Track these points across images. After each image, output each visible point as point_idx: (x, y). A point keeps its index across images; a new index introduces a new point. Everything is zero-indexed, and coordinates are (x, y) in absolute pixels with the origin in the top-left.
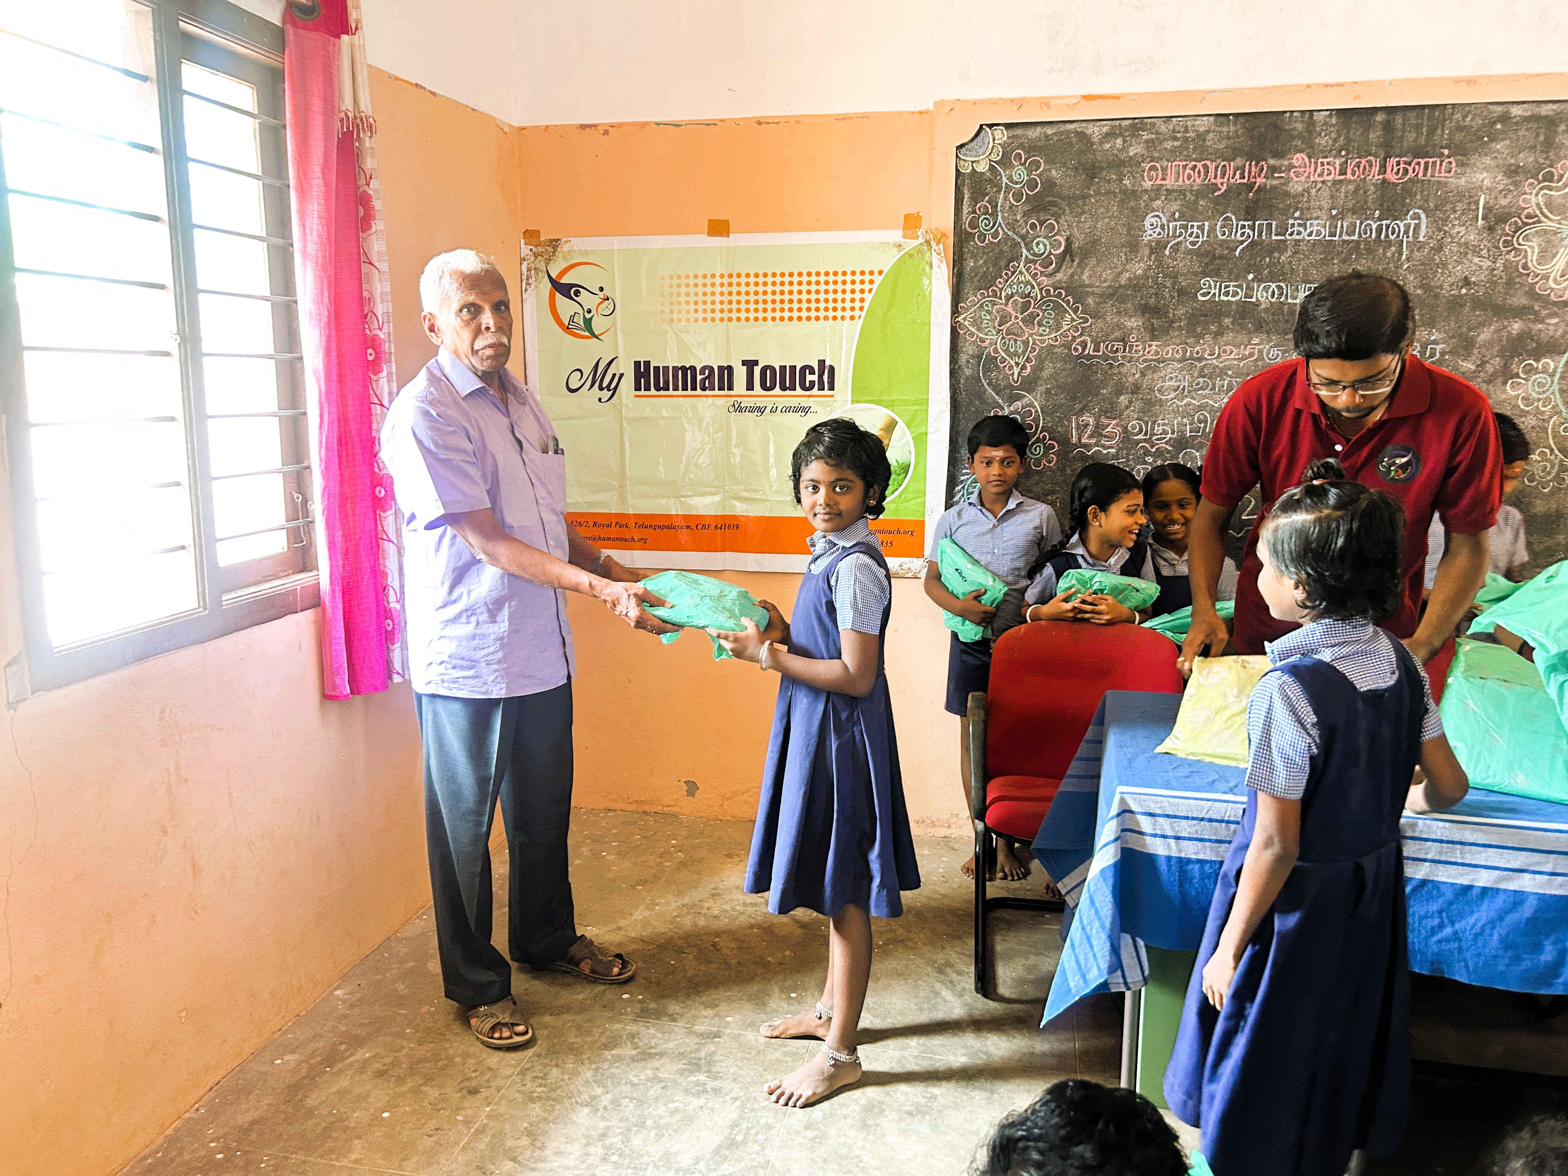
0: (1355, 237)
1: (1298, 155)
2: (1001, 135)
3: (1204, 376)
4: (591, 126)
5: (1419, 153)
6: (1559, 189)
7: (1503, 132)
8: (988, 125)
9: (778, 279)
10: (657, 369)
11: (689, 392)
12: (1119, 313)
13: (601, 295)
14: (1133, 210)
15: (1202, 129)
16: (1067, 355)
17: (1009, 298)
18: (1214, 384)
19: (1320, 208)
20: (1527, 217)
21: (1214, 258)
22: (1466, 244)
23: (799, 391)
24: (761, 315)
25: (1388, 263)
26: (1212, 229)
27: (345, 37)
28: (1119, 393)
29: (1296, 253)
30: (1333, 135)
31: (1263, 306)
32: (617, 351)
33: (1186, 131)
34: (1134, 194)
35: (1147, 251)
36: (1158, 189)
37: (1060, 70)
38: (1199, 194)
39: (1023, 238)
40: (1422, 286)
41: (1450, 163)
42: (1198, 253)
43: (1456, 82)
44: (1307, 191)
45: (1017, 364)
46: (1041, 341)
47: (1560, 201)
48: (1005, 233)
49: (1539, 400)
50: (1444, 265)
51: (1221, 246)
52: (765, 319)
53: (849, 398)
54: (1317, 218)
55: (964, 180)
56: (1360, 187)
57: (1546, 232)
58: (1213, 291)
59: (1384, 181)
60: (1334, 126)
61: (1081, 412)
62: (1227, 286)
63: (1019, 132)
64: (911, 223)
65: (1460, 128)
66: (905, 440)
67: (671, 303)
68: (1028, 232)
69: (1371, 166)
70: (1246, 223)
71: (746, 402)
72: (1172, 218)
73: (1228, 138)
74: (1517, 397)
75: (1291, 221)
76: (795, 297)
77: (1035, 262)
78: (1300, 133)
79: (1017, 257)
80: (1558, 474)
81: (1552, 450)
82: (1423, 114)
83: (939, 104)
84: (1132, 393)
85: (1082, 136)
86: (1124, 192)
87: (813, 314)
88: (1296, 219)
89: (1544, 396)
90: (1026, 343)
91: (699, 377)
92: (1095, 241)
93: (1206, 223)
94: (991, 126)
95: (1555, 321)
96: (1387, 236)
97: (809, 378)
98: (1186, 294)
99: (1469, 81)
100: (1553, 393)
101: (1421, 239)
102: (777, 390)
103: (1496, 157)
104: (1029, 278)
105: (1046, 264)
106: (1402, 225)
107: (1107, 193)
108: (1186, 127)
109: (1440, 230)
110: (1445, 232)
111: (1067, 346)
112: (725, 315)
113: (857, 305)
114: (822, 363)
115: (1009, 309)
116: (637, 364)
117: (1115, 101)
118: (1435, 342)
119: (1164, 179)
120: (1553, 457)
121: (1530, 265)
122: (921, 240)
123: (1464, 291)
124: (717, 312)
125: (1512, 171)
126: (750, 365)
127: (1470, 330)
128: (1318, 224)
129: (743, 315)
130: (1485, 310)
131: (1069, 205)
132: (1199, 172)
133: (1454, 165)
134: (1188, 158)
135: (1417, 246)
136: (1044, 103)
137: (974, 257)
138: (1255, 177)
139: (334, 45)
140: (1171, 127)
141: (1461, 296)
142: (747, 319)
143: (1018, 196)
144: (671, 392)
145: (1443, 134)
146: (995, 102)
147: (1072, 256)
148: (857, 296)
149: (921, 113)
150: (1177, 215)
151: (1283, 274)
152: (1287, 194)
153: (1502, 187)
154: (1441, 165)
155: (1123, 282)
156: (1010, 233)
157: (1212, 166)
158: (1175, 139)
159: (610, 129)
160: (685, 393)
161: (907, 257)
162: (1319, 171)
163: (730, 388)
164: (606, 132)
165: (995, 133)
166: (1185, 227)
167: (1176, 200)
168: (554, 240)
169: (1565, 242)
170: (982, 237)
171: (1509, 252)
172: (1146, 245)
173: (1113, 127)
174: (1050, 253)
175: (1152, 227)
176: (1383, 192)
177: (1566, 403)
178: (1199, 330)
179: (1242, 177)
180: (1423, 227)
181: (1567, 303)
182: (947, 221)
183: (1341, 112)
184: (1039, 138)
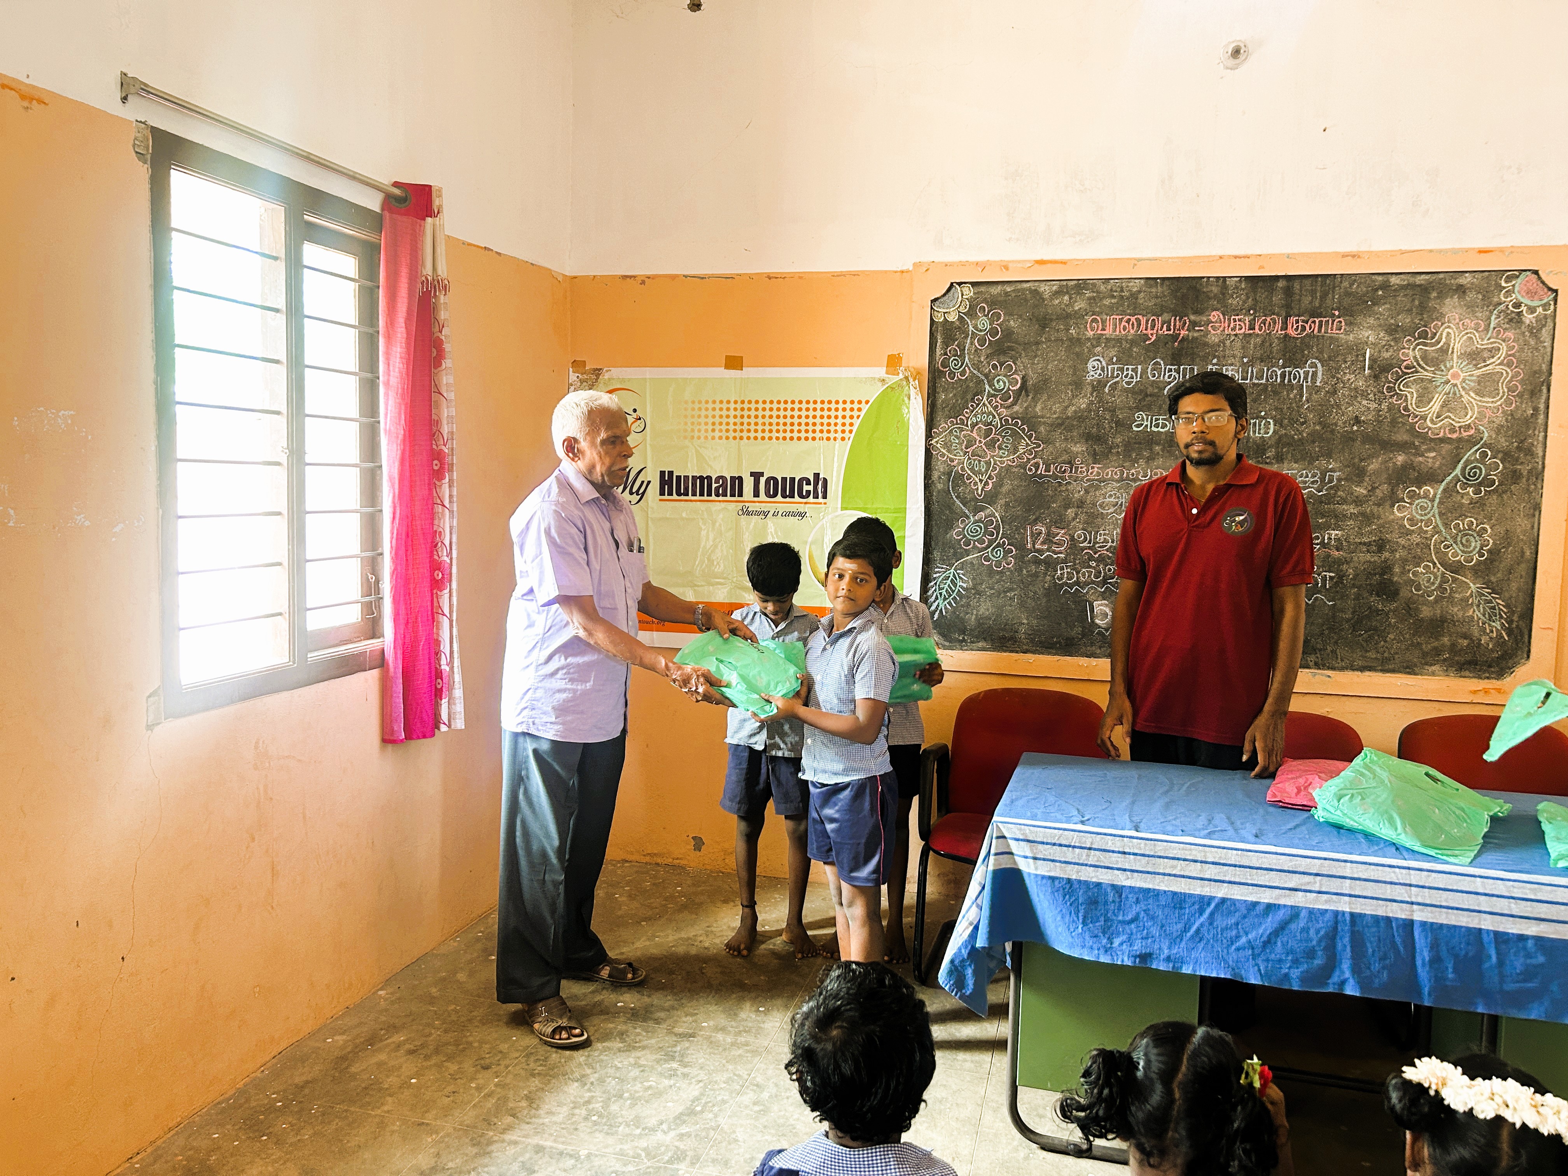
0: (1264, 381)
1: (1214, 313)
2: (969, 292)
4: (630, 277)
5: (1314, 313)
6: (1433, 345)
7: (1384, 297)
8: (957, 283)
9: (782, 406)
10: (679, 478)
11: (705, 498)
12: (1066, 439)
13: (635, 415)
14: (1078, 355)
15: (1135, 289)
16: (1023, 474)
17: (974, 425)
19: (1234, 356)
20: (1406, 368)
21: (1147, 395)
22: (1356, 389)
23: (797, 499)
24: (767, 435)
25: (1291, 404)
26: (1144, 372)
27: (429, 220)
28: (1067, 507)
30: (1243, 297)
32: (646, 462)
33: (1122, 291)
34: (1079, 342)
35: (1090, 389)
36: (1098, 339)
37: (1017, 239)
38: (1133, 342)
39: (987, 376)
40: (1320, 423)
41: (1340, 322)
42: (1132, 391)
43: (1343, 257)
44: (1223, 342)
45: (981, 481)
46: (1001, 462)
47: (1434, 355)
48: (971, 372)
49: (1422, 521)
50: (1339, 406)
51: (1152, 386)
52: (770, 439)
53: (839, 506)
54: (1232, 365)
55: (937, 328)
56: (1266, 340)
57: (1422, 380)
58: (1145, 423)
59: (1286, 335)
61: (1035, 522)
62: (1157, 420)
63: (983, 289)
64: (893, 362)
65: (1348, 294)
67: (693, 423)
68: (990, 371)
69: (1275, 323)
70: (1173, 367)
71: (752, 507)
72: (1110, 362)
73: (1157, 297)
74: (1403, 518)
76: (796, 420)
77: (995, 396)
78: (1215, 295)
79: (981, 392)
80: (1440, 586)
81: (1434, 564)
82: (1316, 282)
83: (917, 265)
84: (1078, 507)
85: (1035, 293)
86: (1071, 339)
87: (810, 435)
89: (1426, 517)
90: (988, 463)
91: (714, 486)
92: (1046, 380)
93: (1139, 367)
94: (960, 284)
95: (1433, 454)
96: (1290, 380)
97: (806, 488)
98: (1123, 425)
99: (1354, 256)
100: (1434, 516)
101: (1318, 384)
102: (779, 498)
103: (1378, 318)
104: (991, 409)
105: (1005, 398)
106: (1301, 372)
107: (1056, 340)
108: (1122, 287)
109: (1333, 377)
110: (1338, 379)
111: (1023, 466)
112: (738, 434)
113: (847, 428)
114: (817, 476)
115: (975, 434)
116: (662, 473)
117: (1061, 265)
118: (1332, 470)
119: (1103, 329)
120: (1435, 570)
121: (1410, 407)
122: (901, 376)
123: (1355, 428)
124: (731, 432)
125: (1393, 330)
126: (756, 476)
127: (1361, 460)
128: (1232, 370)
129: (752, 435)
130: (1373, 444)
131: (1024, 350)
132: (1133, 324)
133: (1343, 324)
134: (1124, 313)
135: (1315, 390)
136: (1004, 267)
137: (945, 390)
138: (1179, 330)
139: (422, 225)
140: (1109, 288)
141: (1353, 432)
142: (755, 438)
143: (982, 342)
144: (690, 497)
145: (1333, 298)
146: (963, 264)
147: (1026, 391)
148: (848, 421)
149: (902, 272)
150: (1115, 359)
152: (1206, 344)
153: (1384, 343)
154: (1333, 324)
155: (1069, 414)
156: (975, 372)
157: (1143, 322)
158: (1113, 297)
159: (646, 280)
160: (702, 498)
161: (889, 390)
163: (740, 495)
164: (643, 282)
165: (963, 290)
166: (1122, 370)
167: (1114, 347)
168: (597, 369)
169: (1440, 389)
170: (952, 374)
171: (1392, 397)
172: (1089, 384)
173: (1061, 286)
174: (1009, 389)
175: (1094, 369)
176: (1285, 345)
177: (1447, 525)
178: (1134, 455)
179: (1169, 329)
180: (1320, 374)
181: (1443, 440)
182: (923, 361)
183: (1248, 278)
184: (1000, 294)
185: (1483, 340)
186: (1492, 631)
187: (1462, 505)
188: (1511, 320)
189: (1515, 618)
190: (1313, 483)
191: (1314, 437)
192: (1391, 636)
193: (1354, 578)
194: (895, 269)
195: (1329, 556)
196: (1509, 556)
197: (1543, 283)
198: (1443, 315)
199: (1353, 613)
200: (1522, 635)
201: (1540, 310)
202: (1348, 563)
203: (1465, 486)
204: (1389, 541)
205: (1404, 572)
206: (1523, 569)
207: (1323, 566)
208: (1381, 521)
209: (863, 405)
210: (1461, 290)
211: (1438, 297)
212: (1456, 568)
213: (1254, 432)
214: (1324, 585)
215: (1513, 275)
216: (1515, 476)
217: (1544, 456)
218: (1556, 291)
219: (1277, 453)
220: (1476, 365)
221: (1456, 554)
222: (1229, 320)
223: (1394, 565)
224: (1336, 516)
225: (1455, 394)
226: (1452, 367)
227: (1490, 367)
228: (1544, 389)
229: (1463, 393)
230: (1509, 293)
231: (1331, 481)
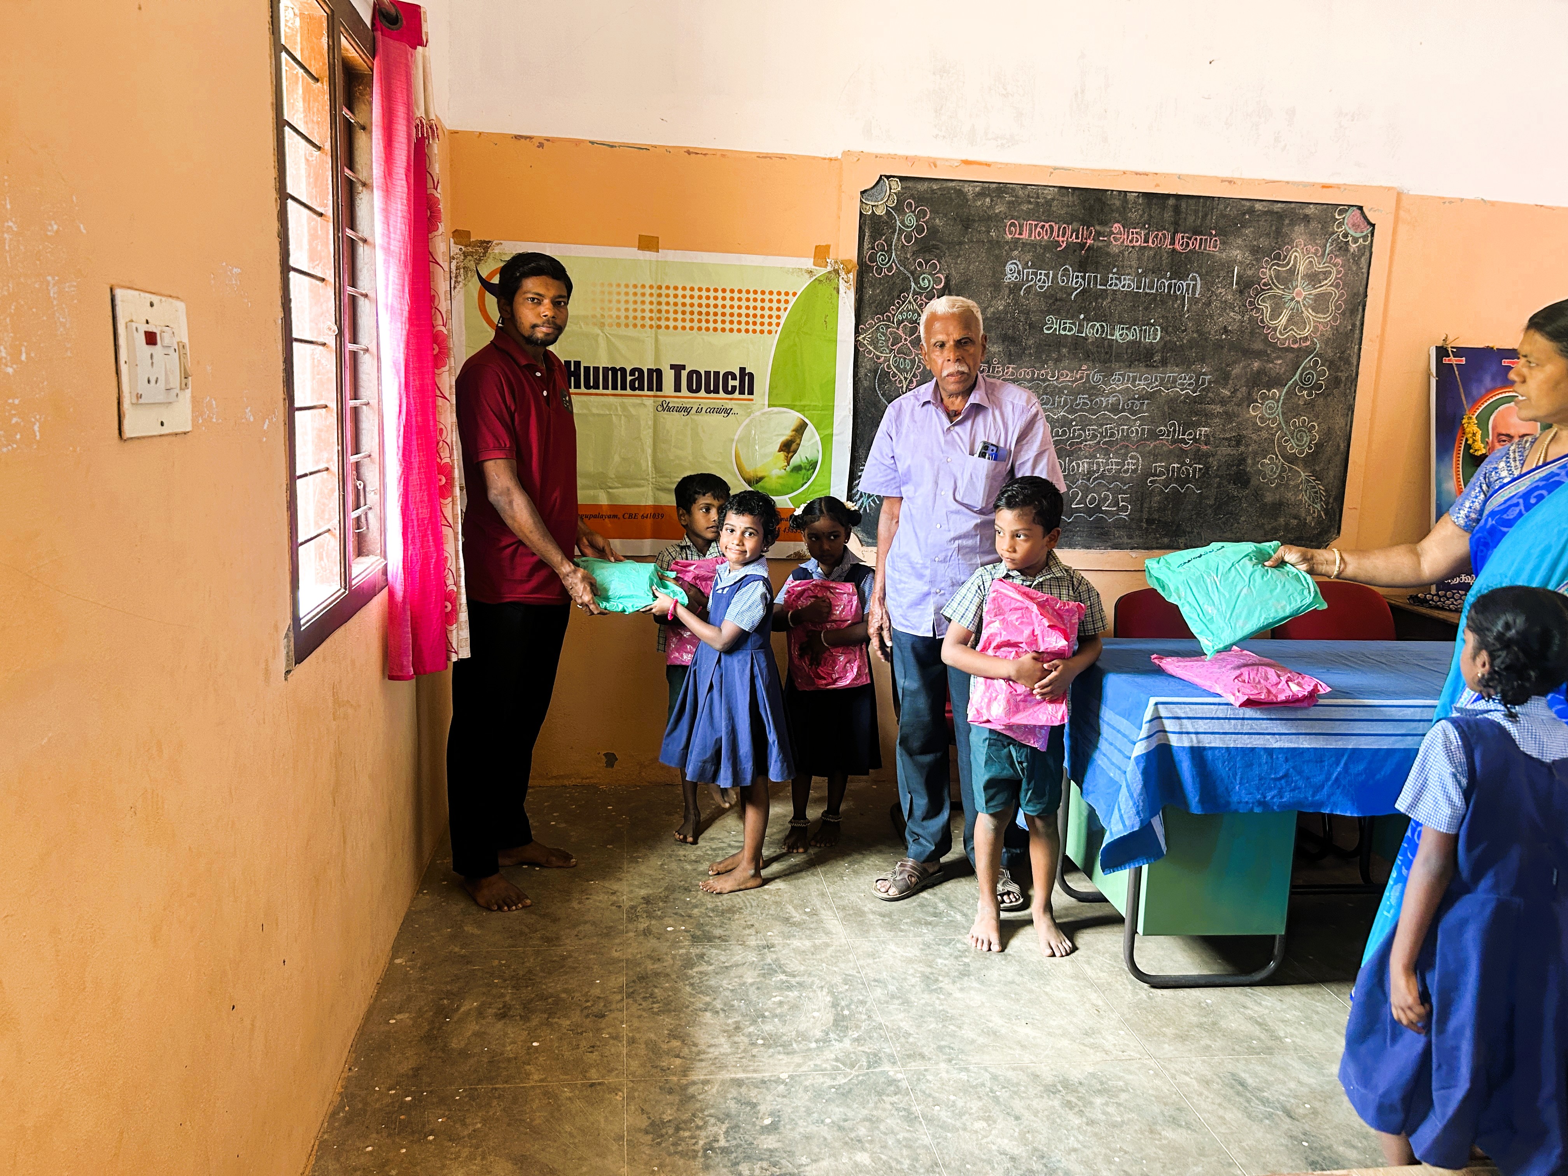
0: (1154, 291)
1: (1116, 225)
2: (897, 187)
3: (1047, 394)
4: (526, 138)
5: (1196, 232)
6: (1284, 266)
7: (1250, 221)
8: (886, 176)
9: (704, 294)
10: (587, 369)
11: (619, 392)
14: (997, 257)
15: (1049, 197)
17: (899, 323)
18: (1054, 401)
19: (1131, 267)
20: (1264, 285)
21: (1056, 300)
22: (1226, 302)
23: (722, 394)
24: (688, 325)
25: (1175, 313)
26: (1055, 277)
27: (419, 48)
29: (1113, 300)
30: (1140, 212)
31: (1090, 340)
33: (1038, 198)
34: (997, 244)
35: (1007, 292)
36: (1016, 242)
37: (944, 137)
38: (1046, 248)
39: (912, 273)
40: (1197, 331)
41: (1216, 240)
42: (1045, 295)
43: (1222, 181)
44: (1122, 252)
45: (906, 379)
47: (1284, 275)
48: (897, 268)
49: (1269, 419)
50: (1211, 316)
51: (1061, 290)
52: (692, 328)
53: (767, 403)
54: (1128, 274)
55: (865, 220)
56: (1158, 253)
57: (1275, 296)
58: (1055, 326)
60: (1140, 205)
62: (1065, 323)
63: (910, 184)
64: (821, 253)
65: (1223, 216)
66: (813, 441)
67: (602, 309)
68: (916, 268)
69: (1165, 238)
70: (1080, 274)
71: (674, 403)
72: (1026, 266)
73: (1068, 206)
74: (1256, 417)
75: (1111, 276)
76: (720, 310)
77: (920, 294)
78: (1117, 208)
79: (907, 289)
80: (1280, 474)
81: (1277, 456)
82: (1199, 202)
83: (847, 153)
85: (960, 193)
86: (990, 242)
87: (735, 326)
88: (1114, 274)
89: (1273, 416)
90: (913, 361)
91: (629, 378)
92: (968, 281)
93: (1051, 272)
94: (888, 177)
95: (1279, 362)
96: (1175, 292)
97: (731, 383)
98: (1035, 327)
99: (1230, 182)
100: (1278, 415)
101: (1197, 296)
102: (702, 393)
103: (1245, 240)
104: (915, 306)
106: (1185, 284)
107: (978, 242)
108: (1038, 194)
109: (1209, 290)
110: (1213, 292)
112: (655, 323)
113: (774, 321)
114: (742, 370)
115: (900, 332)
117: (986, 167)
118: (1205, 374)
119: (1020, 234)
120: (1277, 461)
121: (1265, 320)
122: (829, 268)
124: (647, 319)
125: (1255, 251)
126: (678, 369)
127: (1228, 366)
128: (1129, 279)
129: (671, 324)
130: (1236, 352)
131: (948, 249)
132: (1046, 231)
133: (1218, 242)
134: (1038, 219)
135: (1194, 301)
136: (933, 163)
137: (872, 286)
138: (1086, 239)
139: (412, 55)
140: (1027, 193)
141: (1222, 340)
142: (675, 328)
143: (909, 238)
144: (601, 391)
145: (1212, 218)
146: (894, 157)
148: (774, 313)
149: (831, 159)
150: (1030, 263)
151: (1105, 316)
152: (1108, 254)
153: (1248, 262)
154: (1210, 242)
156: (902, 269)
157: (1056, 228)
158: (1030, 202)
159: (545, 142)
160: (614, 392)
161: (817, 282)
162: (1130, 238)
163: (659, 388)
165: (892, 183)
166: (1035, 274)
167: (1029, 252)
168: (485, 242)
169: (1287, 305)
170: (879, 270)
171: (1252, 310)
172: (1006, 286)
173: (983, 188)
174: (933, 287)
175: (1012, 272)
176: (1172, 259)
177: (1287, 422)
178: (1044, 357)
179: (1077, 238)
180: (1199, 287)
181: (1289, 349)
182: (852, 254)
183: (1145, 195)
184: (926, 191)
185: (1320, 264)
186: (1314, 512)
187: (1299, 405)
188: (1341, 248)
189: (1331, 500)
190: (1190, 384)
191: (1192, 344)
192: (1243, 519)
193: (1218, 470)
194: (823, 156)
195: (1199, 450)
196: (1329, 450)
197: (1365, 218)
198: (1292, 241)
199: (1215, 499)
200: (1335, 515)
201: (1361, 240)
202: (1213, 456)
203: (1302, 389)
204: (1245, 437)
205: (1255, 464)
206: (1338, 460)
207: (1194, 459)
208: (1240, 419)
209: (790, 297)
210: (1307, 219)
211: (1289, 225)
212: (1292, 459)
213: (1145, 338)
214: (1194, 476)
215: (1344, 209)
216: (1335, 382)
217: (1358, 365)
218: (1373, 225)
219: (1162, 357)
220: (1314, 286)
221: (1292, 448)
222: (1128, 232)
223: (1247, 457)
224: (1206, 415)
225: (1298, 310)
226: (1297, 286)
227: (1324, 288)
228: (1360, 308)
229: (1304, 309)
230: (1340, 225)
231: (1203, 384)
